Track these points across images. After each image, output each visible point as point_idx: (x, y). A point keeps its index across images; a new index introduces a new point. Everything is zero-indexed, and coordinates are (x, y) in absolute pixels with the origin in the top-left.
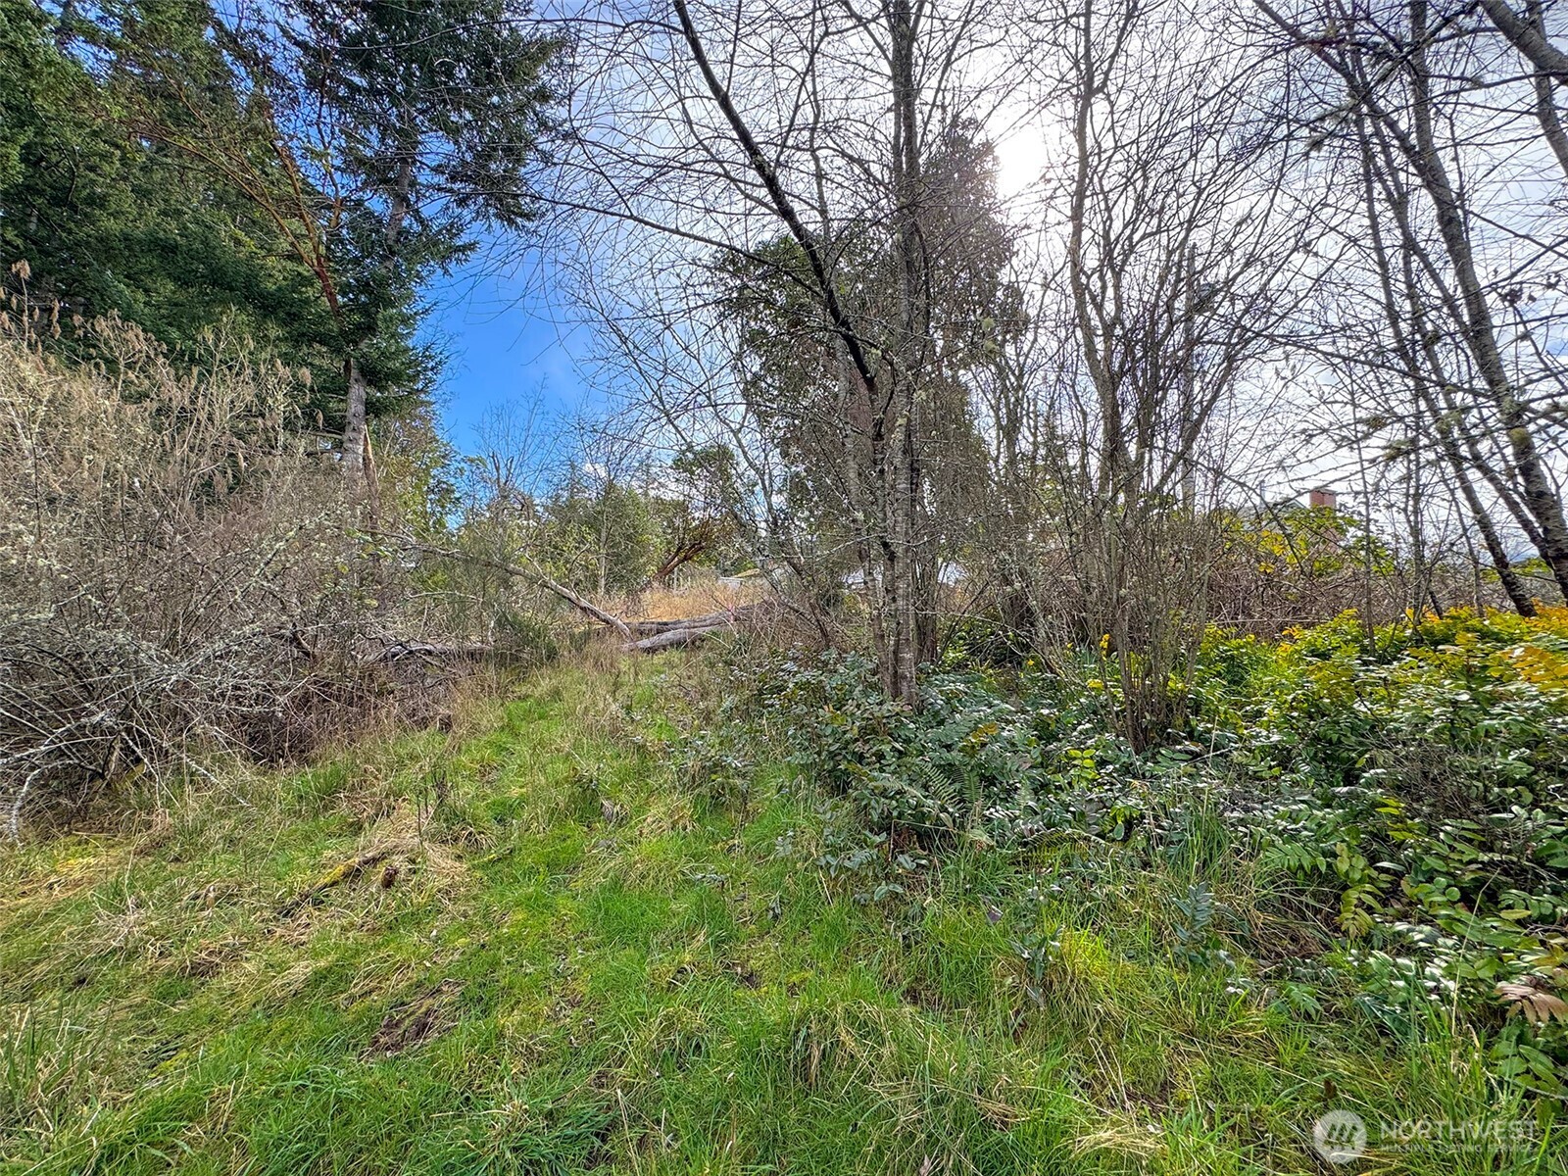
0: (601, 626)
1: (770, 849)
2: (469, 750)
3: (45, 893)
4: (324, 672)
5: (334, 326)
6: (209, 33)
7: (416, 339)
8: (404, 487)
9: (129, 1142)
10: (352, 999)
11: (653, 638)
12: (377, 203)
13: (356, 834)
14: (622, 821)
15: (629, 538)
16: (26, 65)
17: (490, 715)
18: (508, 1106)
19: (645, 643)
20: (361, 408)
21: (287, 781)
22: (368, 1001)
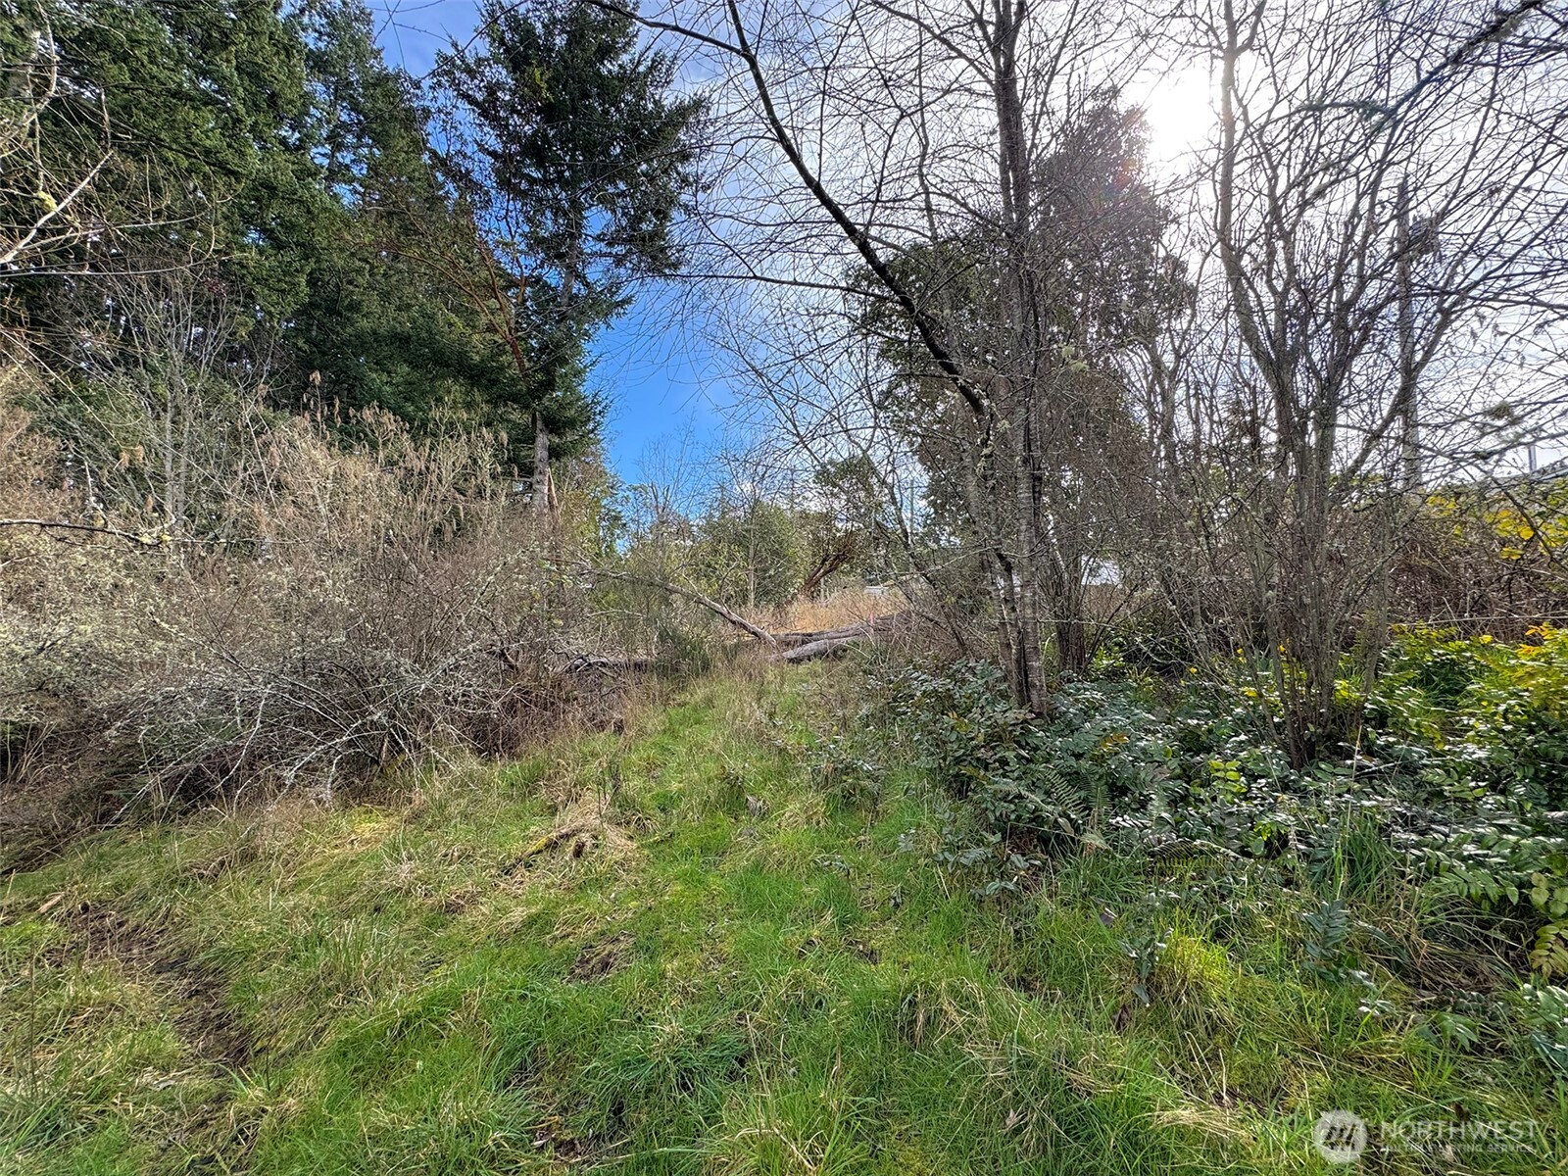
0: (751, 637)
1: (895, 845)
2: (637, 750)
3: (349, 847)
4: (524, 682)
5: (522, 387)
6: (426, 157)
7: (585, 389)
8: (581, 517)
9: (418, 1016)
10: (555, 939)
11: (798, 649)
12: (553, 276)
13: (553, 814)
14: (764, 816)
15: (776, 553)
16: (309, 212)
17: (654, 721)
18: (669, 1027)
19: (791, 653)
20: (545, 454)
21: (502, 771)
22: (566, 942)
